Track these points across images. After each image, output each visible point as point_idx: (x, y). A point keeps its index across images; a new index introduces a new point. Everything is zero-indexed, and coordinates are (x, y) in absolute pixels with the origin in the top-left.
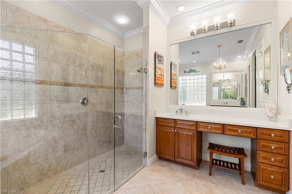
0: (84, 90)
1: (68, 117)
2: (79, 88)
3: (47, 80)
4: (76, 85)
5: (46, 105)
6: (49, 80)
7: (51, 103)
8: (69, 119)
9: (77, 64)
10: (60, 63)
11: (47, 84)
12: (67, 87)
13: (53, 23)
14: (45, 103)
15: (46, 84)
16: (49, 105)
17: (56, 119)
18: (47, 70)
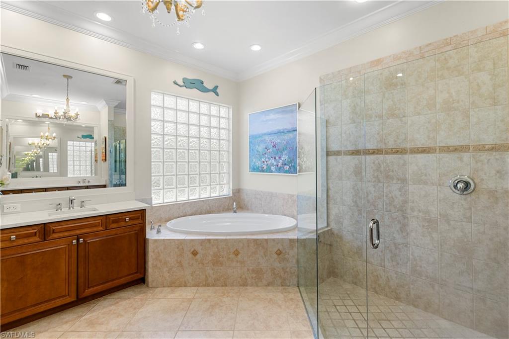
0: (461, 159)
1: (419, 211)
2: (446, 155)
3: (382, 148)
4: (438, 150)
5: (381, 185)
6: (384, 147)
7: (388, 183)
8: (420, 214)
9: (438, 106)
10: (401, 116)
11: (382, 154)
12: (415, 155)
13: (390, 56)
14: (379, 182)
15: (380, 154)
16: (385, 185)
17: (396, 210)
18: (382, 132)
